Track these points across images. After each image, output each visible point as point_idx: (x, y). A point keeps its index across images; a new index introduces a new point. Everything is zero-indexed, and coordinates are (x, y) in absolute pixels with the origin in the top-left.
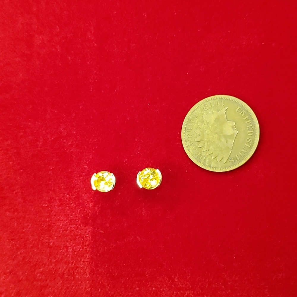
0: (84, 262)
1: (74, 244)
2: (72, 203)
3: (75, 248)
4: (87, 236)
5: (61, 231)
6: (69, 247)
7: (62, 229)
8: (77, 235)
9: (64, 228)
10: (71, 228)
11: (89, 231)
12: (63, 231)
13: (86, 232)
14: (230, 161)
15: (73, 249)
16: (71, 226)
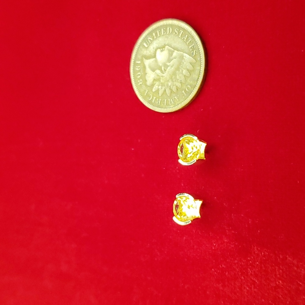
0: (298, 267)
1: (273, 276)
2: (222, 266)
3: (278, 276)
4: (264, 254)
5: (255, 290)
6: (276, 284)
7: (252, 289)
8: (261, 267)
9: (251, 285)
10: (251, 274)
11: (257, 249)
12: (255, 287)
13: (258, 254)
14: (195, 56)
15: (280, 279)
16: (249, 274)
